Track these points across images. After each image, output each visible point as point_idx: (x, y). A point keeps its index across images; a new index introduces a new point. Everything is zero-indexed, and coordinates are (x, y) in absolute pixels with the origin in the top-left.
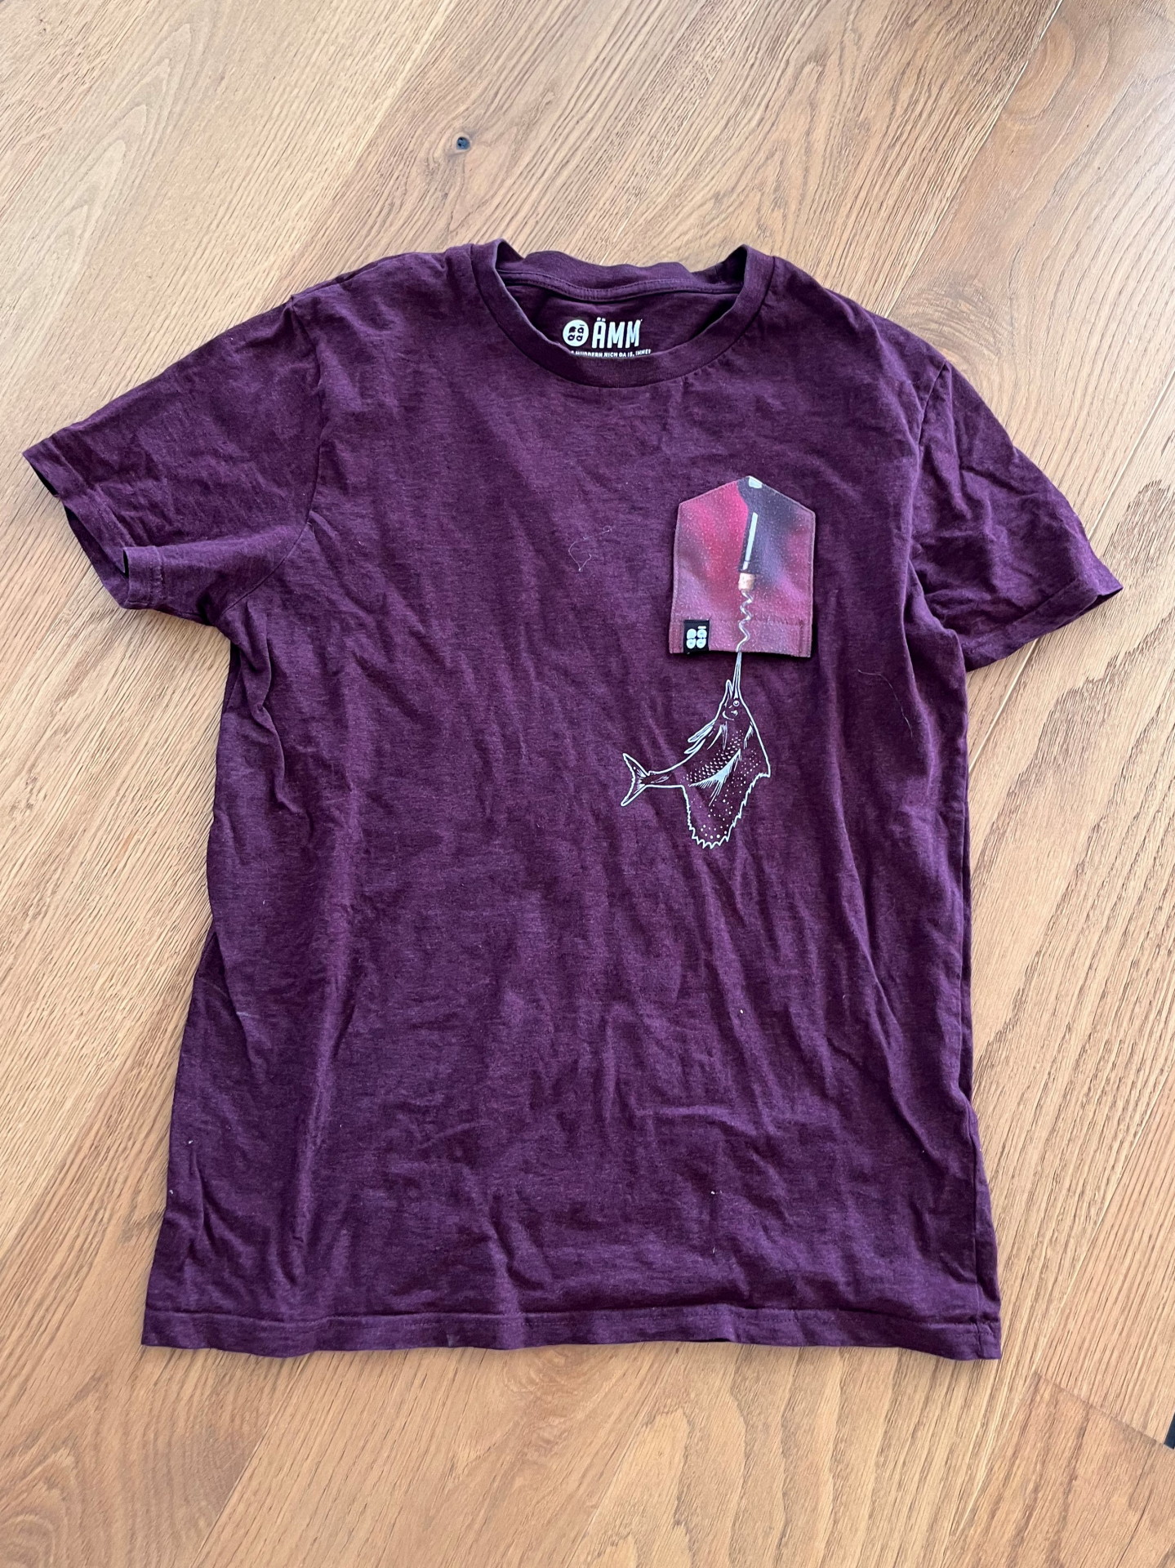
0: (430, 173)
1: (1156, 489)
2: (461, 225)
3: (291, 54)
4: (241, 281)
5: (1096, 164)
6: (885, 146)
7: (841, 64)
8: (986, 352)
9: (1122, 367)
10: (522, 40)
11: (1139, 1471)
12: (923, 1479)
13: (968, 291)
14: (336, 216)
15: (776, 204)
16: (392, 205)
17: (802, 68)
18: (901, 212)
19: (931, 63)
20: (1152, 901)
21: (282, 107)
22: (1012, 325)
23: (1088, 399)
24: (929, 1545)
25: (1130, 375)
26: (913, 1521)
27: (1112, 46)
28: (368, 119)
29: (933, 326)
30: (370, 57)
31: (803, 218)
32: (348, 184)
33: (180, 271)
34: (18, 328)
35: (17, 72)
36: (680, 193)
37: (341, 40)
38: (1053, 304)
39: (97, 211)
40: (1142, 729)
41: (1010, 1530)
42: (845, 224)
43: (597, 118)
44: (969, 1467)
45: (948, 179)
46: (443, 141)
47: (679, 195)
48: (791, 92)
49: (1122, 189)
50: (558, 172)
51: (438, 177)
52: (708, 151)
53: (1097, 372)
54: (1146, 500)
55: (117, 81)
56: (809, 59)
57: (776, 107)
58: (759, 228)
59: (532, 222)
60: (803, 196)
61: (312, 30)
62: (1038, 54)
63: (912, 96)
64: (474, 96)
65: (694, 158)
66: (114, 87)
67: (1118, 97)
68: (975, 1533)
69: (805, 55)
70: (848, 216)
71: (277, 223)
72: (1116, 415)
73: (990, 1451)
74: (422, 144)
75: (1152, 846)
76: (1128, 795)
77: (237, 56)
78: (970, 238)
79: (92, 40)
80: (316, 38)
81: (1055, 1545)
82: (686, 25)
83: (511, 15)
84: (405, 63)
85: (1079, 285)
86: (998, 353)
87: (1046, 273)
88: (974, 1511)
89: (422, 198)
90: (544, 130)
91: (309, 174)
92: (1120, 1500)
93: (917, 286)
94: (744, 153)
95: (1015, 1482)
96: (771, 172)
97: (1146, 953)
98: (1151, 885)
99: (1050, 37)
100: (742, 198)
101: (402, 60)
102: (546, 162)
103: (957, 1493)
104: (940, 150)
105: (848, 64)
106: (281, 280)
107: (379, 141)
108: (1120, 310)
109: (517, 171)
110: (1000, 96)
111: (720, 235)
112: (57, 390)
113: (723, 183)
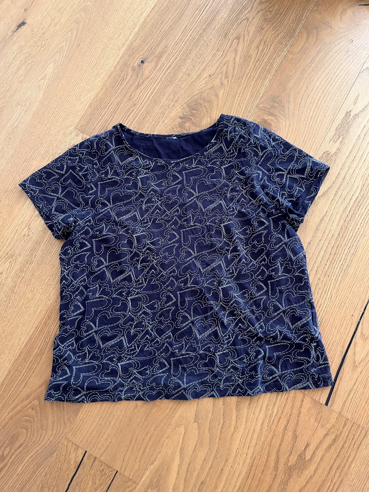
0: (134, 70)
1: (327, 153)
2: (142, 84)
3: (97, 39)
4: (84, 99)
5: (313, 66)
6: (255, 62)
7: (244, 40)
8: (282, 117)
9: (318, 120)
10: (158, 34)
11: (318, 412)
12: (260, 412)
13: (277, 100)
14: (109, 81)
15: (226, 77)
16: (124, 78)
17: (233, 41)
18: (259, 79)
19: (268, 40)
20: (324, 262)
21: (95, 53)
22: (289, 109)
23: (309, 129)
24: (261, 430)
25: (321, 123)
26: (257, 423)
27: (317, 35)
28: (117, 56)
29: (268, 110)
30: (118, 39)
31: (233, 81)
32: (112, 73)
33: (68, 96)
34: (26, 112)
35: (26, 45)
36: (200, 75)
37: (110, 35)
38: (300, 104)
39: (46, 81)
40: (322, 217)
41: (283, 426)
42: (244, 83)
43: (178, 55)
44: (272, 409)
45: (272, 70)
46: (137, 61)
47: (199, 75)
48: (230, 47)
49: (319, 73)
50: (167, 70)
51: (136, 71)
52: (208, 64)
53: (312, 122)
54: (324, 156)
55: (52, 47)
56: (235, 39)
57: (226, 52)
58: (221, 84)
59: (160, 83)
60: (233, 75)
61: (103, 33)
62: (297, 37)
63: (263, 48)
64: (145, 49)
65: (204, 65)
66: (51, 48)
67: (319, 48)
68: (273, 427)
69: (234, 37)
70: (245, 81)
71: (93, 84)
72: (317, 134)
73: (278, 405)
74: (132, 62)
75: (324, 248)
76: (318, 235)
77: (83, 40)
78: (278, 86)
79: (45, 36)
80: (104, 35)
81: (295, 431)
82: (202, 30)
83: (156, 28)
84: (127, 41)
85: (307, 98)
86: (285, 117)
87: (298, 95)
88: (273, 421)
89: (132, 76)
90: (164, 59)
91: (102, 71)
92: (313, 420)
93: (263, 99)
94: (217, 64)
95: (285, 413)
96: (224, 69)
97: (322, 276)
98: (324, 258)
99: (301, 32)
100: (216, 76)
101: (126, 40)
102: (164, 67)
103: (269, 416)
104: (270, 63)
105: (246, 40)
106: (94, 99)
107: (121, 61)
108: (319, 105)
109: (157, 69)
110: (286, 48)
111: (210, 86)
112: (36, 128)
113: (211, 72)
